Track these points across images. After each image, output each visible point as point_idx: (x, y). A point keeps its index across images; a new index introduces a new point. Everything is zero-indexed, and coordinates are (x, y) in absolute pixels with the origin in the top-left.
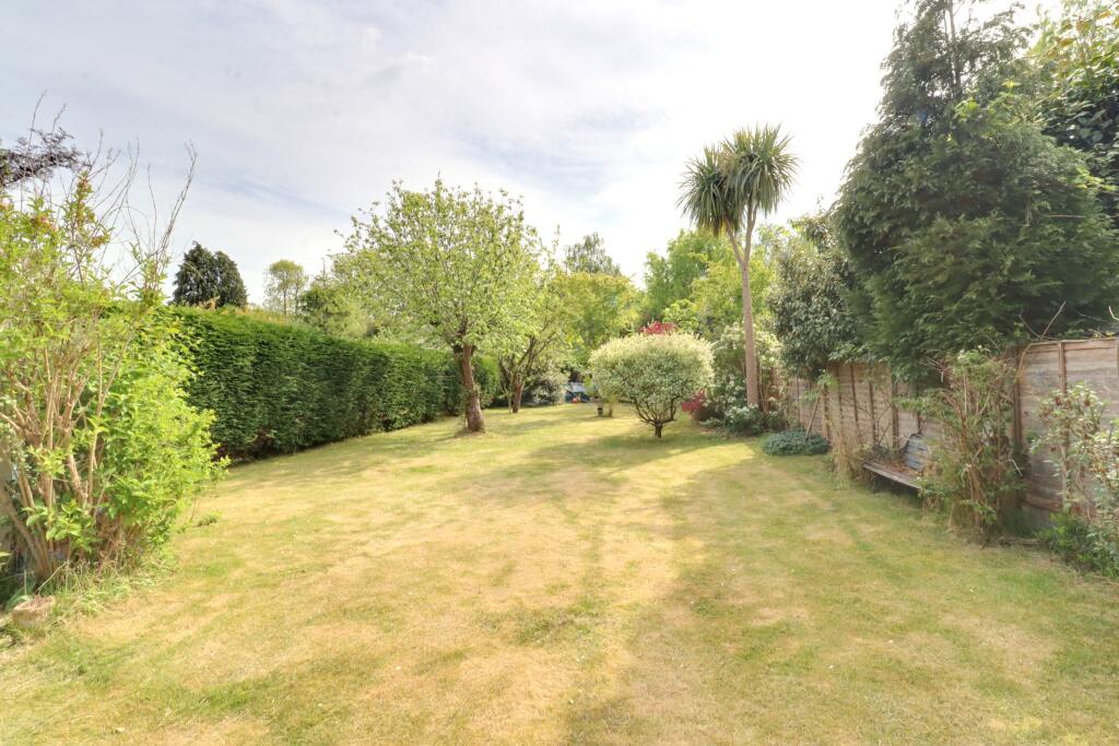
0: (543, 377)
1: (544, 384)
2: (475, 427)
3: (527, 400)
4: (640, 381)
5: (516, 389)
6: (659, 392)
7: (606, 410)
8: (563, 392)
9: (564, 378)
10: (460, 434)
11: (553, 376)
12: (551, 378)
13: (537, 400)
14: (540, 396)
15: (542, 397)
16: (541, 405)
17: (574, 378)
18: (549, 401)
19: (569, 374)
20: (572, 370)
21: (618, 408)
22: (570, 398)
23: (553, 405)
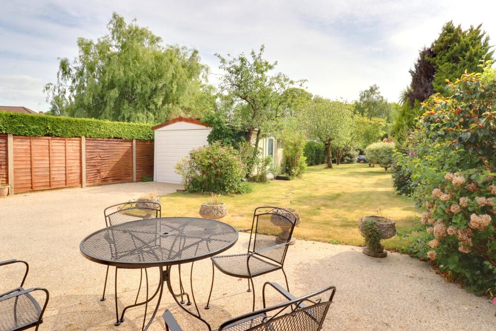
0: (348, 153)
1: (349, 155)
2: (330, 167)
3: (342, 161)
4: (380, 156)
5: (339, 157)
6: (385, 159)
7: (372, 165)
8: (356, 159)
9: (357, 153)
10: (325, 168)
11: (352, 152)
12: (352, 153)
13: (346, 161)
14: (347, 160)
15: (348, 160)
16: (347, 163)
17: (361, 153)
18: (350, 162)
19: (359, 152)
20: (360, 150)
21: (375, 165)
22: (359, 161)
23: (352, 163)
